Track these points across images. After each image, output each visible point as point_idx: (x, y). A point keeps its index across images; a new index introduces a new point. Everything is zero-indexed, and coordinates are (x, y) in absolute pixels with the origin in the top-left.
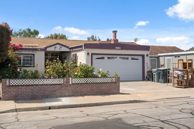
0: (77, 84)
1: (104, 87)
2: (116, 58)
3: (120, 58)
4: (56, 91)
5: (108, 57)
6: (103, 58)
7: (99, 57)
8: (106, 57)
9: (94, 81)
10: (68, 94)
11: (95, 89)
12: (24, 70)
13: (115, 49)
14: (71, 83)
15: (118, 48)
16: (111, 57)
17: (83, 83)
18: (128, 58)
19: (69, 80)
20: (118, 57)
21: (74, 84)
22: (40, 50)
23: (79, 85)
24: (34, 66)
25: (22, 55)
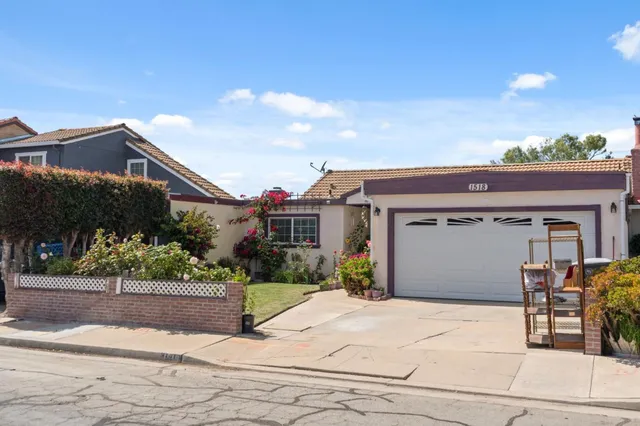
0: (134, 294)
1: (193, 310)
2: (481, 220)
3: (495, 220)
4: (89, 309)
5: (449, 220)
6: (433, 222)
7: (418, 220)
8: (442, 218)
9: (171, 291)
10: (112, 318)
11: (171, 313)
12: (292, 255)
13: (468, 191)
14: (118, 291)
15: (479, 186)
16: (461, 218)
17: (146, 294)
18: (530, 220)
19: (116, 282)
20: (488, 217)
21: (127, 293)
22: (331, 204)
23: (135, 298)
24: (318, 247)
25: (293, 219)
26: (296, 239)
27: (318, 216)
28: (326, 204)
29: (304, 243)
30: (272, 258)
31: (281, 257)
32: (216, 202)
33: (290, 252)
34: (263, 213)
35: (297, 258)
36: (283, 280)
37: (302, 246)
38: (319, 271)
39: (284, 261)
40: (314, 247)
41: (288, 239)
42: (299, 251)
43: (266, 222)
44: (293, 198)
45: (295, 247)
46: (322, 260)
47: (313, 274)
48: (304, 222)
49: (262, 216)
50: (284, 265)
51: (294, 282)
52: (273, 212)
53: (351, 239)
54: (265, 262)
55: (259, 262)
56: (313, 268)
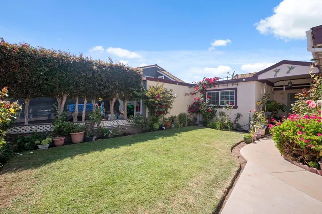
12: (220, 112)
22: (246, 81)
24: (236, 107)
25: (220, 92)
26: (223, 103)
27: (236, 89)
28: (243, 82)
29: (227, 105)
30: (208, 113)
31: (213, 113)
32: (177, 84)
33: (218, 110)
34: (203, 90)
35: (222, 114)
36: (214, 127)
37: (226, 107)
38: (237, 122)
39: (215, 116)
40: (234, 108)
41: (217, 103)
42: (224, 110)
43: (205, 94)
44: (220, 80)
45: (222, 107)
46: (239, 115)
47: (233, 124)
48: (227, 93)
49: (203, 91)
50: (215, 118)
51: (221, 129)
52: (209, 89)
53: (260, 103)
54: (204, 116)
55: (201, 115)
56: (233, 120)
